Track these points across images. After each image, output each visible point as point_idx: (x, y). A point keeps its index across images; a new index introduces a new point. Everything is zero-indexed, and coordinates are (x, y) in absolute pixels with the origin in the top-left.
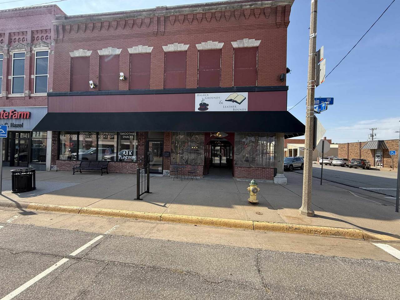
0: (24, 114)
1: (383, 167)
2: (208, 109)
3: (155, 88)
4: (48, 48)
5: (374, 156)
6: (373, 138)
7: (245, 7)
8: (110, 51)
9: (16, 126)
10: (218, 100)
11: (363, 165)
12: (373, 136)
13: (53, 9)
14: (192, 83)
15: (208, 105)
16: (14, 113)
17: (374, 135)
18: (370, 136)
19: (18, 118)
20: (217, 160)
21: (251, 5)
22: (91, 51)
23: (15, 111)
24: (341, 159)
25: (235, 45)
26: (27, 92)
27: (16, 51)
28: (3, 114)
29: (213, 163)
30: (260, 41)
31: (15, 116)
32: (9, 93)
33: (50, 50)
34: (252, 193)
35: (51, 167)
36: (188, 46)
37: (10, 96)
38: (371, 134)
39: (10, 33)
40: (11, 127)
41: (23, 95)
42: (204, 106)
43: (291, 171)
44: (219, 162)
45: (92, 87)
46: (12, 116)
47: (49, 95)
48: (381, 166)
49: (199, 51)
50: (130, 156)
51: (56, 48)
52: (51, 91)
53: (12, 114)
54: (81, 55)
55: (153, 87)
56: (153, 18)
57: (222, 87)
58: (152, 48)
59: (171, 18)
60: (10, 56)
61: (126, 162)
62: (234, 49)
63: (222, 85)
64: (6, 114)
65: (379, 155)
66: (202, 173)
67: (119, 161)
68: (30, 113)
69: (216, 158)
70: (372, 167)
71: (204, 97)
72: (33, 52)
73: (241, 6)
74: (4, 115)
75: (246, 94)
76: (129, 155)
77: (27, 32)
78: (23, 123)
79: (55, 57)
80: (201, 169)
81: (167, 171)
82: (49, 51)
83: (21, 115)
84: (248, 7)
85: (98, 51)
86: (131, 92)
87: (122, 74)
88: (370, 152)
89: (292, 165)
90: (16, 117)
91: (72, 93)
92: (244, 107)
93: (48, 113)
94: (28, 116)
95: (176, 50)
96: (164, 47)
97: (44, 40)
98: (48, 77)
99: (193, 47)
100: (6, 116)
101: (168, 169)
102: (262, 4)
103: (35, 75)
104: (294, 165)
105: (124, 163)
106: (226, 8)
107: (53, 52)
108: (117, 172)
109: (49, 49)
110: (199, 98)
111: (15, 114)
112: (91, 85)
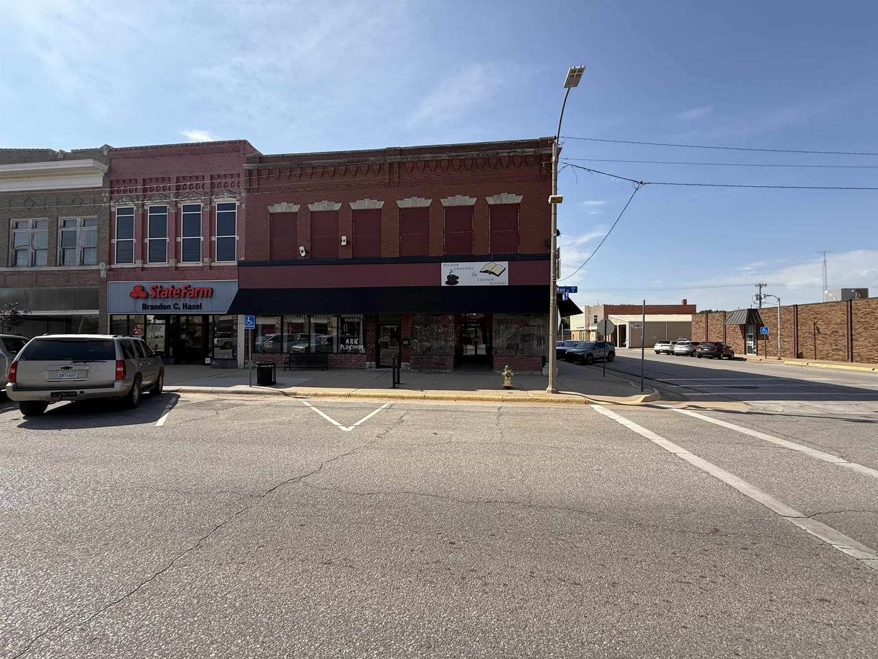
0: (204, 291)
1: (757, 355)
2: (458, 282)
3: (387, 256)
4: (235, 200)
5: (744, 338)
6: (761, 302)
7: (502, 154)
8: (326, 205)
9: (190, 307)
10: (472, 271)
11: (720, 351)
12: (761, 299)
13: (240, 147)
14: (436, 249)
15: (458, 278)
16: (189, 289)
17: (762, 297)
18: (755, 298)
19: (195, 296)
20: (471, 350)
21: (509, 153)
22: (299, 206)
23: (190, 286)
24: (688, 343)
25: (491, 201)
26: (206, 260)
27: (188, 203)
28: (172, 291)
29: (464, 354)
30: (521, 197)
31: (190, 294)
32: (178, 262)
33: (239, 202)
34: (506, 378)
35: (245, 363)
36: (430, 201)
37: (179, 265)
38: (757, 295)
39: (177, 178)
40: (183, 308)
41: (201, 264)
42: (453, 279)
43: (591, 364)
44: (474, 353)
45: (303, 254)
46: (185, 294)
47: (240, 264)
48: (755, 353)
49: (444, 207)
50: (356, 345)
51: (247, 198)
52: (243, 259)
53: (186, 291)
54: (284, 210)
55: (385, 254)
56: (383, 164)
57: (475, 254)
58: (383, 202)
59: (407, 165)
60: (179, 209)
61: (351, 353)
62: (489, 206)
63: (475, 252)
64: (177, 291)
65: (751, 334)
66: (452, 365)
67: (339, 352)
68: (212, 289)
69: (469, 347)
70: (736, 356)
71: (453, 268)
72: (213, 204)
73: (497, 153)
74: (174, 293)
75: (505, 264)
76: (354, 344)
77: (203, 176)
78: (201, 304)
79: (248, 213)
80: (450, 361)
81: (406, 363)
82: (237, 204)
83: (198, 292)
84: (506, 154)
85: (309, 206)
86: (355, 261)
87: (344, 238)
88: (738, 330)
89: (591, 355)
90: (192, 295)
91: (272, 262)
92: (503, 280)
93: (240, 290)
94: (209, 293)
95: (415, 206)
96: (398, 202)
97: (229, 188)
98: (236, 239)
99: (436, 202)
100: (176, 294)
101: (408, 361)
102: (522, 152)
103: (217, 237)
104: (594, 355)
105: (348, 355)
106: (478, 155)
107: (244, 205)
108: (338, 368)
109: (238, 200)
110: (447, 269)
111: (191, 290)
112: (302, 252)
